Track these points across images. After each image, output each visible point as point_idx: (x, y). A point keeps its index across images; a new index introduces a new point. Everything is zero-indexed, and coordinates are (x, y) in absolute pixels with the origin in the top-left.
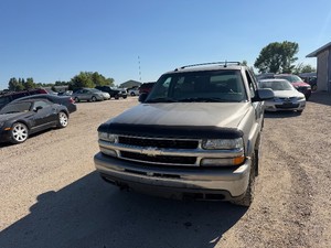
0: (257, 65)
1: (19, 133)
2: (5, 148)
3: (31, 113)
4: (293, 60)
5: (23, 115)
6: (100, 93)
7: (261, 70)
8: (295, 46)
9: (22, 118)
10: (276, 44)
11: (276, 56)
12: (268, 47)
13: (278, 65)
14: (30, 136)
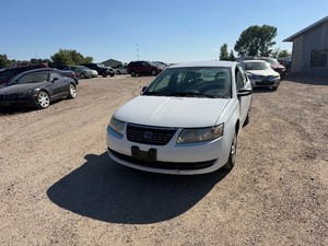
0: (237, 48)
1: (43, 100)
2: (35, 112)
3: (49, 83)
4: (271, 44)
5: (44, 84)
6: (88, 70)
7: (241, 53)
8: (274, 30)
9: (43, 87)
10: (256, 27)
11: (255, 40)
12: (248, 30)
13: (257, 48)
14: (50, 104)
